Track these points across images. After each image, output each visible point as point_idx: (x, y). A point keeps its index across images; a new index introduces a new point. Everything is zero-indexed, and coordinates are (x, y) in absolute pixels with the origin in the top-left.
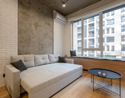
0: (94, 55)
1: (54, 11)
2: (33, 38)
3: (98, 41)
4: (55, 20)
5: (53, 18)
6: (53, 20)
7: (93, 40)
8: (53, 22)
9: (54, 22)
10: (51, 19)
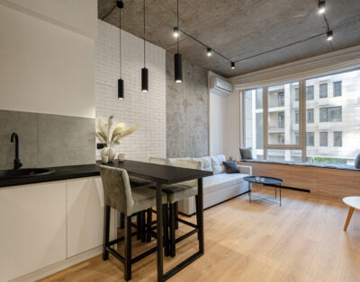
0: (284, 157)
1: (210, 73)
2: (182, 128)
3: (294, 118)
4: (211, 90)
5: (207, 86)
6: (208, 90)
7: (281, 115)
8: (208, 94)
9: (211, 94)
10: (205, 88)
